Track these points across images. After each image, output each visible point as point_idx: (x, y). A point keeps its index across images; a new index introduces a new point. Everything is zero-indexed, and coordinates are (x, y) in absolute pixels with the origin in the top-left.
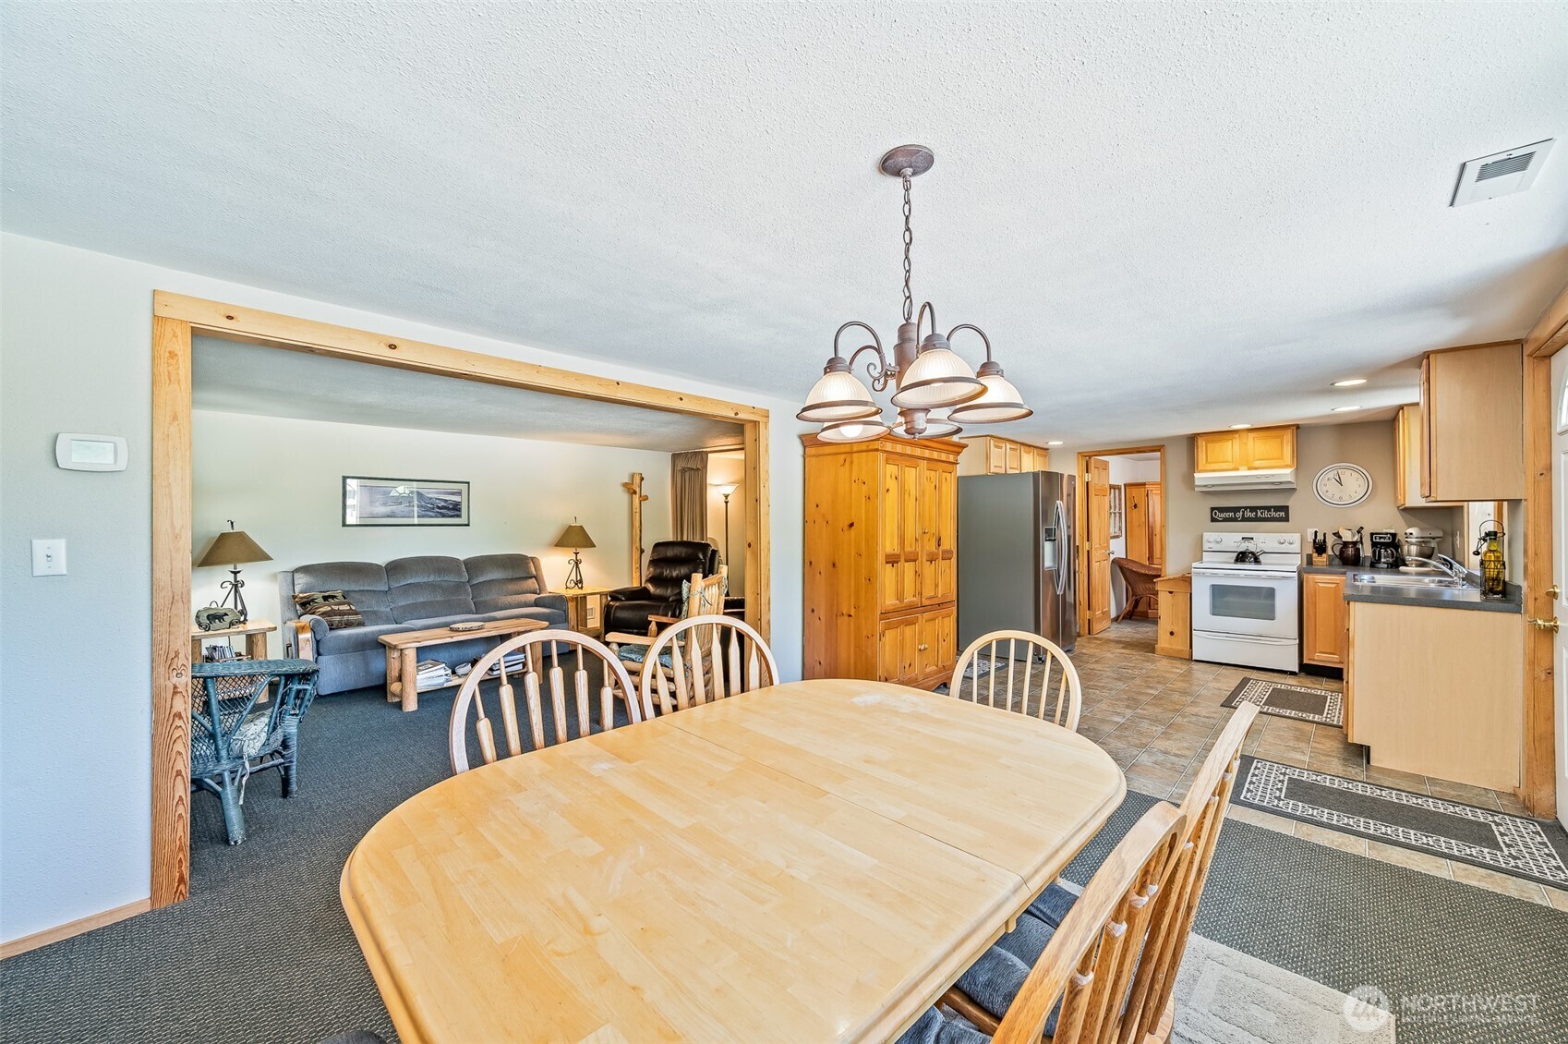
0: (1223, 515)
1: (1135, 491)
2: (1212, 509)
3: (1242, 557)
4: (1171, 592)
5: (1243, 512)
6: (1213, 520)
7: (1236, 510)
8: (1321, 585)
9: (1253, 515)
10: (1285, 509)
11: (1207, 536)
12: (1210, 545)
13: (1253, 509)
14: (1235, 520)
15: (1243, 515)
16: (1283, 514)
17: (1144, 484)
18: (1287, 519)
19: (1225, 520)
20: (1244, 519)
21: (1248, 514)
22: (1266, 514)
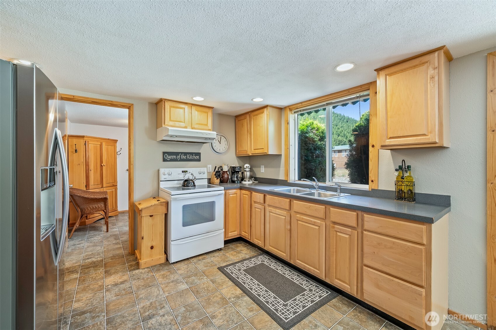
0: (170, 157)
1: (75, 141)
2: (164, 153)
3: (187, 184)
4: (151, 216)
5: (181, 155)
6: (164, 160)
7: (177, 154)
8: (231, 195)
9: (185, 157)
10: (199, 154)
11: (162, 171)
12: (165, 177)
13: (185, 154)
14: (176, 160)
15: (180, 157)
16: (198, 157)
17: (83, 137)
18: (199, 160)
19: (171, 160)
20: (182, 160)
21: (184, 157)
22: (191, 157)
